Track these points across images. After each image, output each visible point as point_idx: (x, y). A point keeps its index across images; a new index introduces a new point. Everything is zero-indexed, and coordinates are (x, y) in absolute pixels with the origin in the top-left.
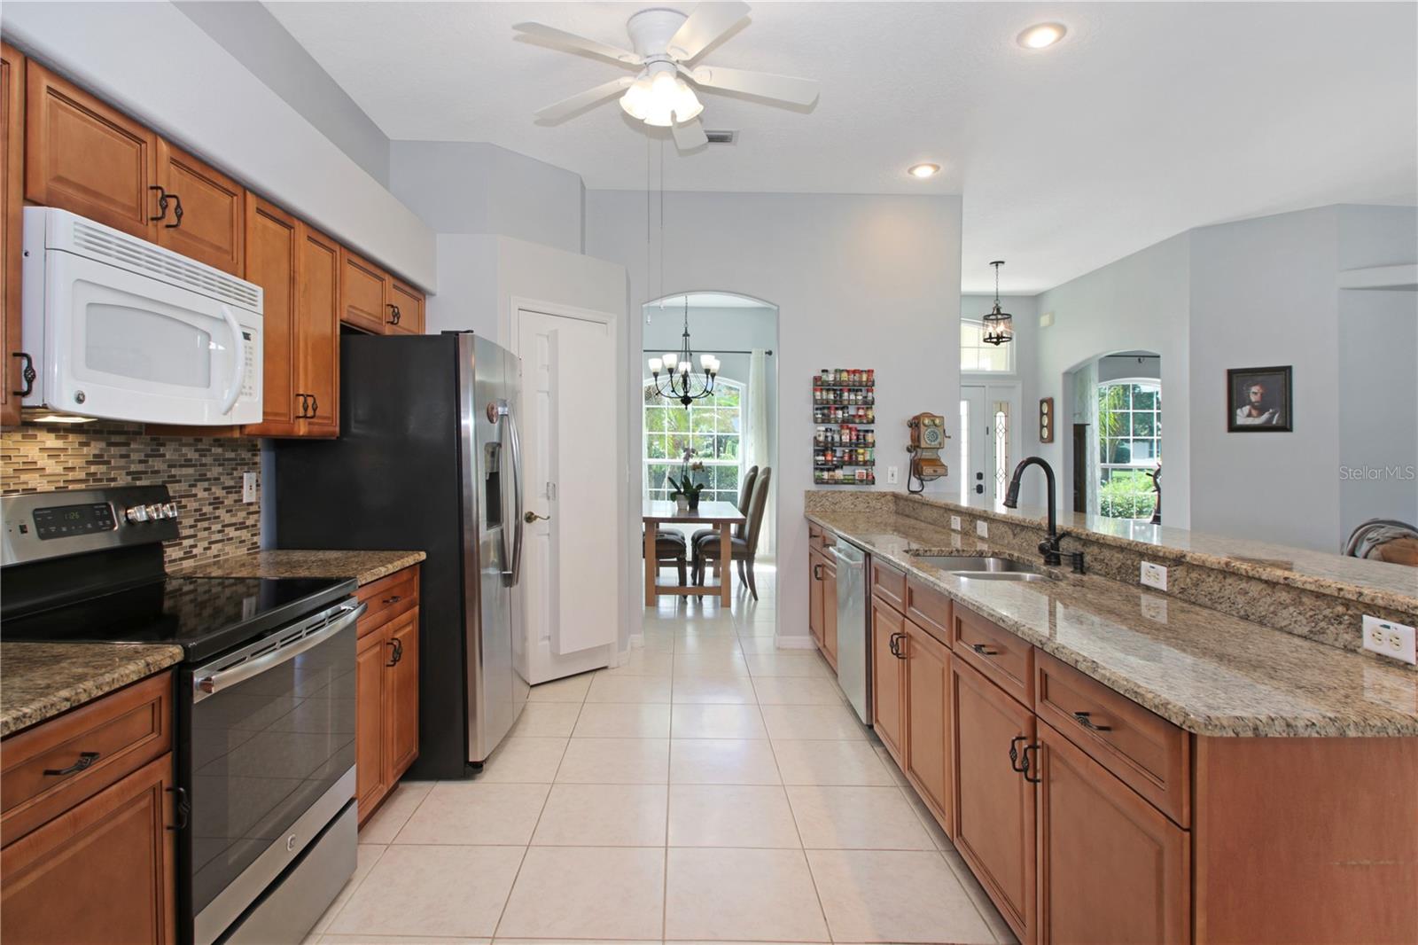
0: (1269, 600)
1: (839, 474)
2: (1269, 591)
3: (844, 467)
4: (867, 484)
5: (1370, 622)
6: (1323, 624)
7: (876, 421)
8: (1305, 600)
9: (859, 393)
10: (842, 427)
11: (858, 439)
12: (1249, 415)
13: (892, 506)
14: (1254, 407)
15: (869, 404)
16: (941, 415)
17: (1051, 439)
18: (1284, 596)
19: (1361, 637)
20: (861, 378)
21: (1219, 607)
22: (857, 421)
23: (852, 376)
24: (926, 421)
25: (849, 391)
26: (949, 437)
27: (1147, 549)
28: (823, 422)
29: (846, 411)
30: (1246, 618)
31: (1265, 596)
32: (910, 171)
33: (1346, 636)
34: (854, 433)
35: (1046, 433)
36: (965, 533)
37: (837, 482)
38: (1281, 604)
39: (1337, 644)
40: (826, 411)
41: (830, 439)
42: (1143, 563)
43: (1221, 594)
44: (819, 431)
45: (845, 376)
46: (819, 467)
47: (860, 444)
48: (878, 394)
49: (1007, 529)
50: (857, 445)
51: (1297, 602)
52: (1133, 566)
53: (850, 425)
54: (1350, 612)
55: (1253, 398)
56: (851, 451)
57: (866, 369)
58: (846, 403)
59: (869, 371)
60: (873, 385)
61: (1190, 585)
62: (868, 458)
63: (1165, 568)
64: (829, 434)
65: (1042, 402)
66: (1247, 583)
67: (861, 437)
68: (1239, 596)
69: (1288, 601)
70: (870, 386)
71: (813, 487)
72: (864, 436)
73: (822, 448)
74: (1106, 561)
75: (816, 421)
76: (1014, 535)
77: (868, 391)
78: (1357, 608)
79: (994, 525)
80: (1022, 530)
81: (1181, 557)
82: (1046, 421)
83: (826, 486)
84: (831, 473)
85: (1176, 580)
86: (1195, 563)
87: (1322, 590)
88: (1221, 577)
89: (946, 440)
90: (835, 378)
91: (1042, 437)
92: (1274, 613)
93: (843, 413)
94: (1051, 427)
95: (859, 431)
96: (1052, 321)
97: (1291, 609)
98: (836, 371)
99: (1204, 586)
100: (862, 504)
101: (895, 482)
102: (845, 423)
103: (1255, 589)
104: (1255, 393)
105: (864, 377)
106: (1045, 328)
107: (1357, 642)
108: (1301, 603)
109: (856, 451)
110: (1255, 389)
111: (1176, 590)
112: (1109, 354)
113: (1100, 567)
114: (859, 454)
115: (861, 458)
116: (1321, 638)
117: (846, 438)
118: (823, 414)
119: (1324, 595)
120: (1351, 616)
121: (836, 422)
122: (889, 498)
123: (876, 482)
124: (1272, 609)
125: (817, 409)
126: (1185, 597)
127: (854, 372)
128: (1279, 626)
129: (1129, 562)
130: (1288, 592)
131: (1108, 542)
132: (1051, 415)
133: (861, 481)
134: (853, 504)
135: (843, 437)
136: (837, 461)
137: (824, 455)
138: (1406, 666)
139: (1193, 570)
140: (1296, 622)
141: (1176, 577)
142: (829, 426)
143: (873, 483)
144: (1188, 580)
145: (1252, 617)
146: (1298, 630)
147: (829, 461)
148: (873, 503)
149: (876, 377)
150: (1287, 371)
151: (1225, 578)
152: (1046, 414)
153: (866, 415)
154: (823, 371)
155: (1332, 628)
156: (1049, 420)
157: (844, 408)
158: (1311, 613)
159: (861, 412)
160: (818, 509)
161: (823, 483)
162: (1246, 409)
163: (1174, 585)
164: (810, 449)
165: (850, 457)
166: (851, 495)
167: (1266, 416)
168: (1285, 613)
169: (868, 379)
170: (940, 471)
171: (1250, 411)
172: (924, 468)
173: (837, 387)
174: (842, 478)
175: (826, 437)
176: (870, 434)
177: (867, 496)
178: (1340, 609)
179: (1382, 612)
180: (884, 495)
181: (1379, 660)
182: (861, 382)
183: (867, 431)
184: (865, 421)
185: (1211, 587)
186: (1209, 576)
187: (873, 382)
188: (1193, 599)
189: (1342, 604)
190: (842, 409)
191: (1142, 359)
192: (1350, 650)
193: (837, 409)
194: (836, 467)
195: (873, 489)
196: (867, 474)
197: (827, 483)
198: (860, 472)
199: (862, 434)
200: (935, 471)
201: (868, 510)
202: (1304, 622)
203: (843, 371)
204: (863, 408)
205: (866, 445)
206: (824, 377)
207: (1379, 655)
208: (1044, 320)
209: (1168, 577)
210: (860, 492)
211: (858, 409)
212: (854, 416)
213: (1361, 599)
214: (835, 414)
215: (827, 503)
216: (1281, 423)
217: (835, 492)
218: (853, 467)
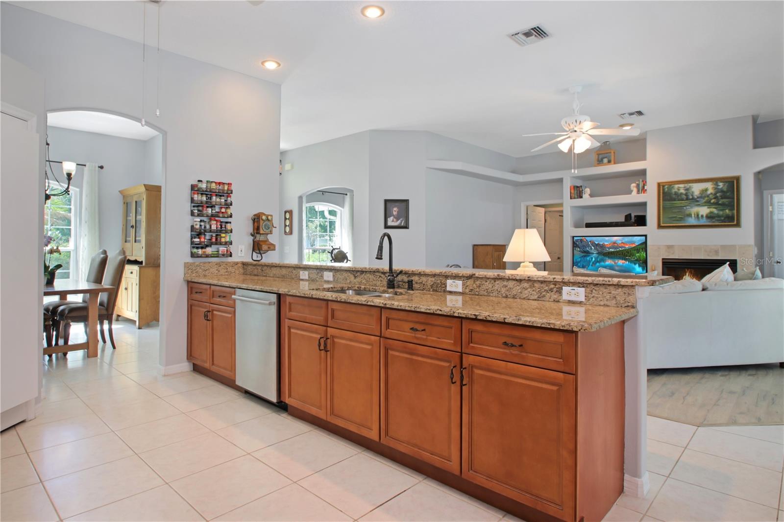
0: (518, 288)
1: (209, 250)
2: (518, 284)
3: (212, 246)
4: (227, 257)
5: (566, 289)
6: (544, 293)
7: (233, 216)
8: (536, 285)
9: (223, 198)
10: (211, 220)
11: (221, 227)
12: (393, 221)
13: (241, 270)
14: (395, 217)
15: (228, 205)
16: (271, 214)
17: (291, 233)
18: (526, 285)
19: (561, 295)
20: (224, 187)
21: (492, 295)
22: (221, 215)
23: (218, 186)
24: (264, 217)
25: (216, 195)
26: (276, 227)
27: (452, 274)
28: (198, 215)
29: (213, 208)
30: (506, 297)
31: (516, 286)
32: (263, 63)
33: (555, 296)
34: (219, 224)
35: (288, 229)
36: (311, 280)
37: (207, 256)
38: (524, 288)
39: (550, 300)
40: (200, 208)
41: (203, 227)
42: (448, 280)
43: (493, 289)
44: (196, 221)
45: (213, 186)
46: (194, 245)
47: (222, 231)
48: (233, 198)
49: (350, 274)
50: (221, 231)
51: (532, 286)
52: (441, 283)
53: (217, 219)
54: (557, 287)
55: (395, 213)
56: (217, 235)
57: (227, 182)
58: (214, 203)
59: (228, 184)
60: (232, 193)
61: (475, 287)
62: (228, 240)
63: (461, 282)
64: (202, 224)
65: (286, 212)
66: (507, 282)
67: (223, 226)
68: (502, 288)
69: (528, 287)
70: (229, 193)
71: (190, 260)
72: (225, 226)
73: (197, 233)
74: (423, 283)
75: (192, 214)
76: (355, 277)
77: (228, 197)
78: (559, 285)
79: (338, 273)
80: (361, 274)
81: (473, 275)
82: (288, 223)
83: (200, 259)
84: (204, 250)
85: (467, 286)
86: (480, 277)
87: (546, 280)
88: (493, 281)
89: (274, 229)
90: (207, 186)
91: (285, 232)
92: (521, 293)
93: (212, 210)
94: (291, 226)
95: (222, 222)
96: (292, 167)
97: (529, 290)
98: (207, 182)
99: (484, 287)
100: (223, 270)
101: (243, 255)
102: (212, 217)
103: (511, 284)
104: (395, 211)
105: (226, 187)
106: (288, 171)
107: (560, 298)
108: (534, 287)
109: (220, 235)
110: (395, 209)
111: (467, 291)
112: (319, 189)
113: (419, 287)
114: (222, 237)
115: (223, 240)
116: (543, 299)
117: (214, 227)
118: (198, 210)
119: (547, 281)
120: (557, 288)
121: (207, 216)
122: (240, 265)
123: (233, 256)
124: (519, 291)
125: (194, 206)
126: (473, 293)
127: (220, 183)
128: (523, 298)
129: (439, 281)
130: (528, 283)
131: (427, 273)
132: (291, 219)
133: (223, 255)
134: (217, 270)
135: (212, 226)
136: (207, 242)
137: (199, 238)
138: (581, 303)
139: (477, 280)
140: (531, 295)
141: (467, 285)
142: (203, 218)
143: (231, 256)
144: (474, 285)
145: (509, 296)
146: (532, 297)
147: (203, 242)
148: (230, 269)
149: (233, 188)
150: (407, 201)
151: (495, 281)
152: (288, 219)
153: (226, 212)
154: (199, 181)
155: (548, 294)
156: (290, 222)
157: (212, 207)
158: (539, 290)
159: (223, 210)
160: (194, 275)
161: (198, 257)
162: (392, 218)
163: (466, 289)
164: (188, 234)
165: (216, 239)
166: (216, 264)
167: (399, 221)
168: (526, 292)
169: (228, 189)
170: (272, 248)
171: (393, 219)
172: (263, 246)
173: (209, 193)
174: (211, 253)
175: (201, 226)
176: (229, 225)
177: (226, 265)
178: (552, 286)
179: (571, 284)
180: (237, 263)
181: (569, 303)
182: (223, 190)
183: (227, 223)
184: (226, 216)
185: (487, 286)
186: (486, 282)
187: (232, 191)
188: (477, 293)
189: (553, 284)
190: (211, 207)
191: (324, 193)
192: (557, 301)
193: (208, 207)
194: (207, 246)
195: (230, 259)
196: (227, 250)
197: (201, 257)
198: (222, 249)
199: (224, 224)
200: (269, 248)
201: (227, 274)
202: (535, 294)
203: (212, 182)
204: (224, 208)
205: (226, 232)
206: (200, 185)
207: (569, 301)
208: (288, 167)
209: (463, 285)
210: (222, 262)
211: (221, 208)
212: (218, 212)
213: (563, 281)
214: (206, 210)
215: (201, 270)
216: (405, 225)
217: (205, 263)
218: (217, 246)
